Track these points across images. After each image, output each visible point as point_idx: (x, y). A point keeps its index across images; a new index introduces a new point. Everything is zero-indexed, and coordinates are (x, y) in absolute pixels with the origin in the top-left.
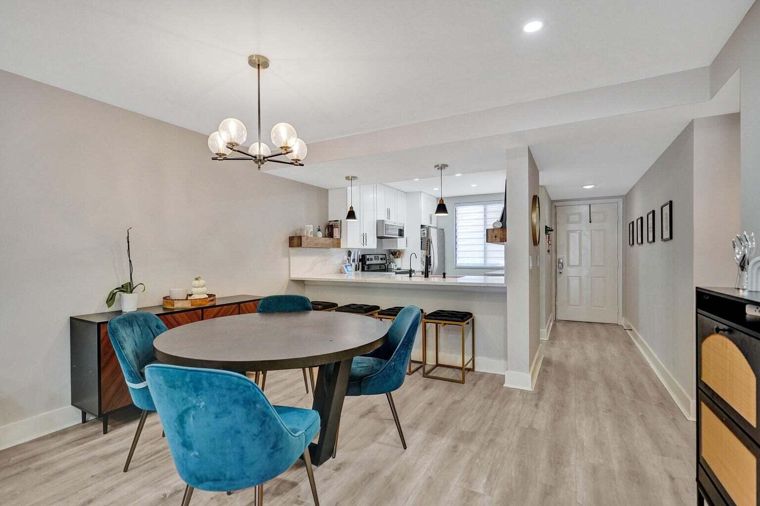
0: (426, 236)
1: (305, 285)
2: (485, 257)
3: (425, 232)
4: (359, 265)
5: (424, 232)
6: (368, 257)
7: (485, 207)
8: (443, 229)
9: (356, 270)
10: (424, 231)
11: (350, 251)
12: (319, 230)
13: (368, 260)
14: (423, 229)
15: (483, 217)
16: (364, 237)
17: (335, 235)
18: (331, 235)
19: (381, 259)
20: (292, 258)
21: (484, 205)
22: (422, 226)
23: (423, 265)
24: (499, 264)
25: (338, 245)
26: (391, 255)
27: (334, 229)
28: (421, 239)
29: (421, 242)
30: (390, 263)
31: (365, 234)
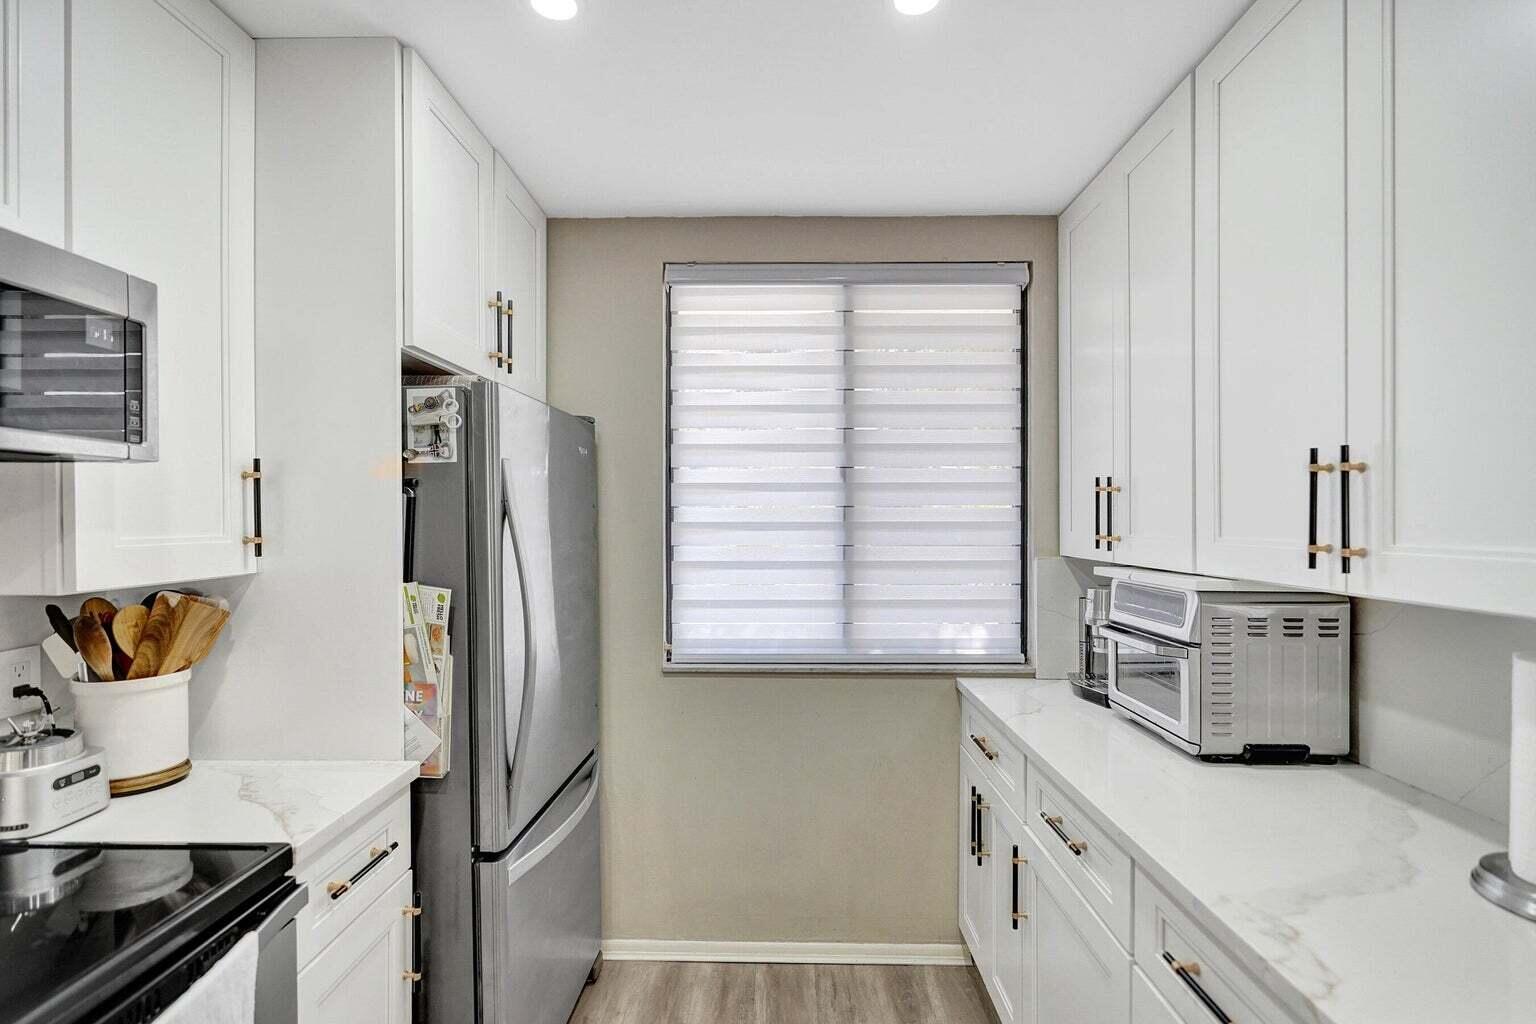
0: (451, 451)
2: (848, 599)
3: (450, 416)
5: (430, 418)
7: (849, 301)
8: (591, 420)
10: (431, 404)
14: (419, 393)
15: (834, 359)
21: (847, 284)
22: (417, 371)
23: (428, 716)
24: (938, 643)
29: (411, 507)
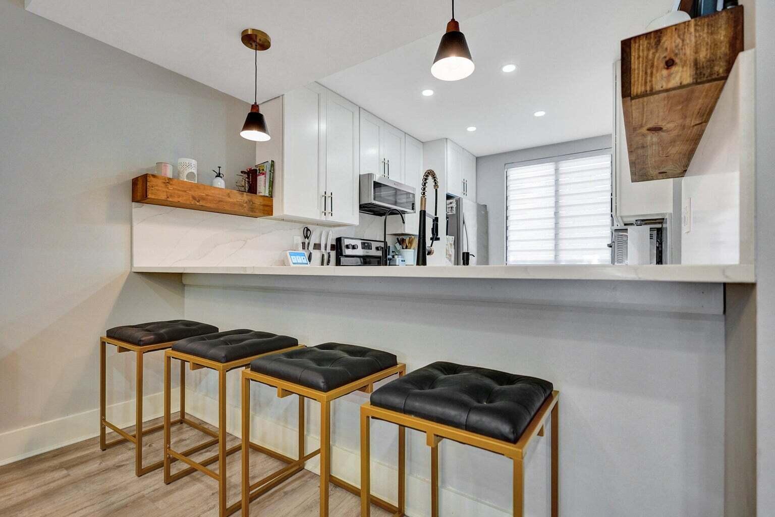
0: (454, 212)
1: (184, 285)
3: (454, 205)
4: (329, 256)
5: (450, 206)
6: (347, 242)
8: (486, 206)
9: (322, 264)
10: (451, 203)
11: (308, 230)
12: (219, 175)
13: (347, 247)
14: (449, 201)
15: (553, 183)
16: (327, 200)
17: (259, 189)
18: (252, 189)
19: (377, 249)
20: (137, 227)
21: (555, 162)
22: (449, 197)
25: (267, 209)
26: (398, 245)
27: (259, 178)
28: (447, 218)
29: (447, 221)
30: (393, 257)
31: (328, 194)
